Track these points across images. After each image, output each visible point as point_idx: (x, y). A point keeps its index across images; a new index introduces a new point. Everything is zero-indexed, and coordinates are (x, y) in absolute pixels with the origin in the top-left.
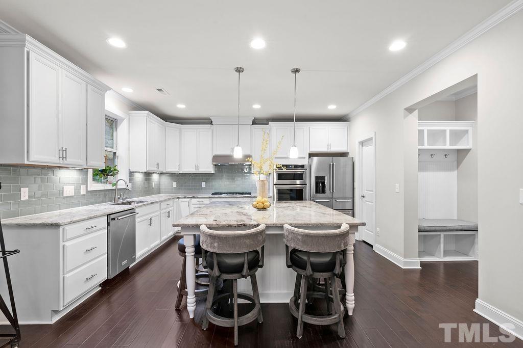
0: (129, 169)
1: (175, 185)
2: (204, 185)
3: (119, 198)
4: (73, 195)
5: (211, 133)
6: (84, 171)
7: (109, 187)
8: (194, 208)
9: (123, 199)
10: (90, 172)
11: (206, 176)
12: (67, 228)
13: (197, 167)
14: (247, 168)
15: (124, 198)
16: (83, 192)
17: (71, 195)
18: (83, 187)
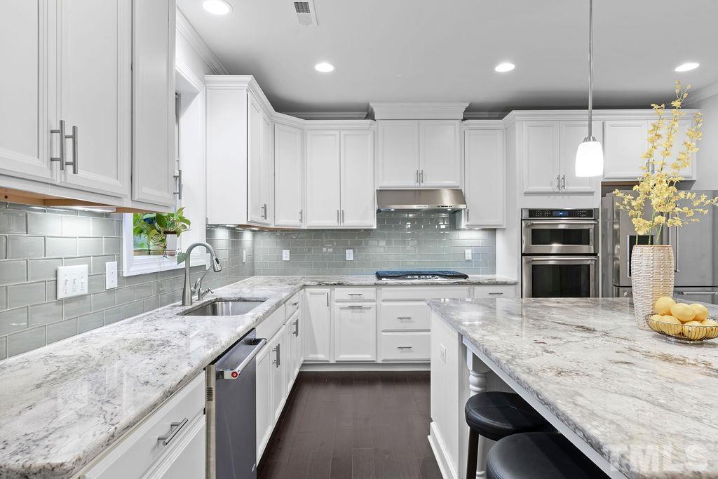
0: (206, 219)
1: (286, 255)
2: (350, 255)
3: (193, 293)
4: (86, 292)
5: (370, 137)
8: (341, 308)
9: (200, 296)
10: (129, 221)
11: (356, 236)
13: (341, 215)
14: (444, 218)
15: (202, 292)
16: (111, 282)
17: (79, 293)
18: (111, 266)
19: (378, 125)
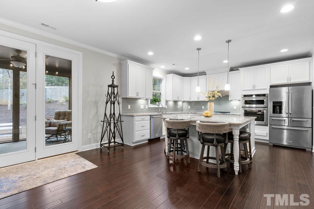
0: (166, 100)
1: (189, 107)
2: (203, 107)
5: (205, 79)
6: (147, 100)
7: (156, 106)
10: (149, 100)
12: (136, 117)
13: (198, 98)
16: (147, 108)
17: (143, 108)
18: (147, 106)
19: (207, 76)
